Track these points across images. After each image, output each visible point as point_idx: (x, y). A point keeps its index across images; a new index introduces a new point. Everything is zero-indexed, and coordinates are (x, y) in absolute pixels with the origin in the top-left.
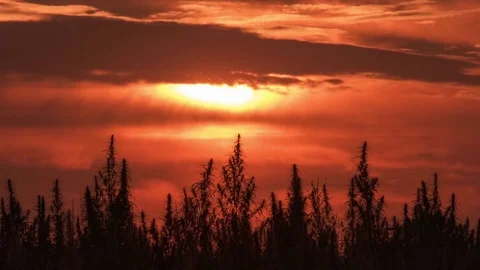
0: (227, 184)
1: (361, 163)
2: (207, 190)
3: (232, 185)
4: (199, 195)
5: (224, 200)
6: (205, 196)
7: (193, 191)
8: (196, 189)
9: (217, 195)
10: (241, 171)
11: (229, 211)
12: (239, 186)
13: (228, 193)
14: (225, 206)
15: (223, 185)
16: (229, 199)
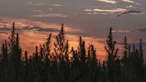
0: (58, 43)
1: (110, 35)
2: (49, 45)
3: (60, 43)
4: (46, 47)
5: (56, 49)
6: (48, 47)
7: (44, 45)
8: (45, 45)
9: (54, 47)
10: (63, 38)
11: (58, 54)
12: (63, 44)
13: (58, 46)
14: (57, 51)
15: (56, 43)
16: (58, 49)
